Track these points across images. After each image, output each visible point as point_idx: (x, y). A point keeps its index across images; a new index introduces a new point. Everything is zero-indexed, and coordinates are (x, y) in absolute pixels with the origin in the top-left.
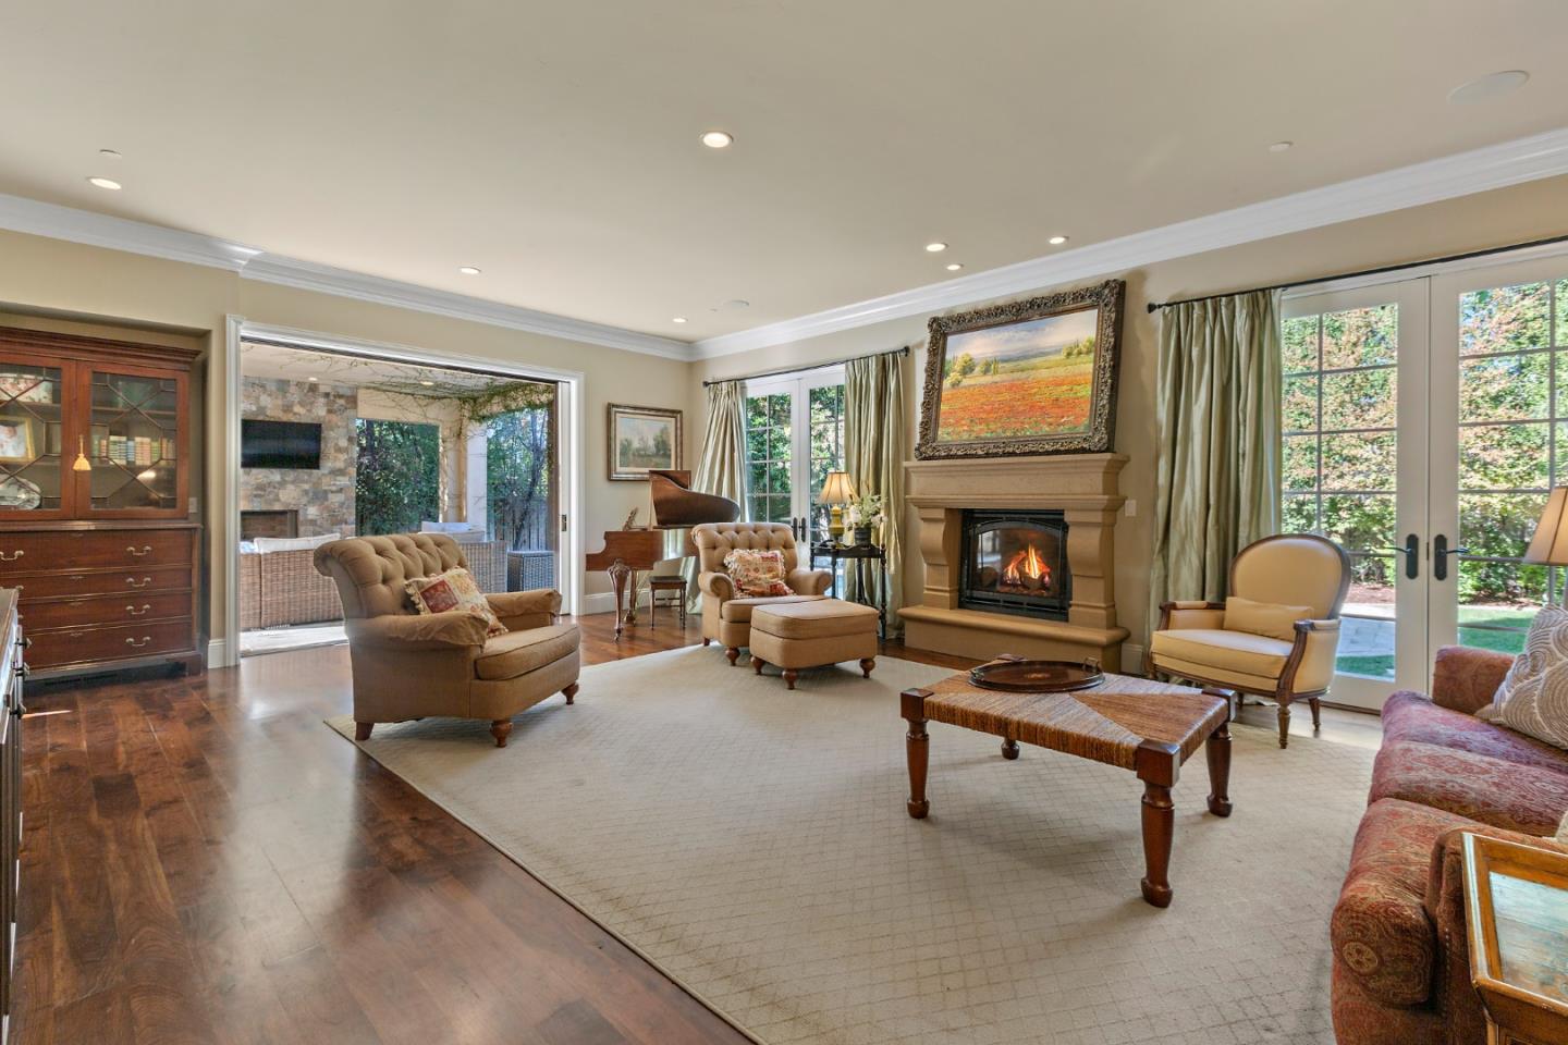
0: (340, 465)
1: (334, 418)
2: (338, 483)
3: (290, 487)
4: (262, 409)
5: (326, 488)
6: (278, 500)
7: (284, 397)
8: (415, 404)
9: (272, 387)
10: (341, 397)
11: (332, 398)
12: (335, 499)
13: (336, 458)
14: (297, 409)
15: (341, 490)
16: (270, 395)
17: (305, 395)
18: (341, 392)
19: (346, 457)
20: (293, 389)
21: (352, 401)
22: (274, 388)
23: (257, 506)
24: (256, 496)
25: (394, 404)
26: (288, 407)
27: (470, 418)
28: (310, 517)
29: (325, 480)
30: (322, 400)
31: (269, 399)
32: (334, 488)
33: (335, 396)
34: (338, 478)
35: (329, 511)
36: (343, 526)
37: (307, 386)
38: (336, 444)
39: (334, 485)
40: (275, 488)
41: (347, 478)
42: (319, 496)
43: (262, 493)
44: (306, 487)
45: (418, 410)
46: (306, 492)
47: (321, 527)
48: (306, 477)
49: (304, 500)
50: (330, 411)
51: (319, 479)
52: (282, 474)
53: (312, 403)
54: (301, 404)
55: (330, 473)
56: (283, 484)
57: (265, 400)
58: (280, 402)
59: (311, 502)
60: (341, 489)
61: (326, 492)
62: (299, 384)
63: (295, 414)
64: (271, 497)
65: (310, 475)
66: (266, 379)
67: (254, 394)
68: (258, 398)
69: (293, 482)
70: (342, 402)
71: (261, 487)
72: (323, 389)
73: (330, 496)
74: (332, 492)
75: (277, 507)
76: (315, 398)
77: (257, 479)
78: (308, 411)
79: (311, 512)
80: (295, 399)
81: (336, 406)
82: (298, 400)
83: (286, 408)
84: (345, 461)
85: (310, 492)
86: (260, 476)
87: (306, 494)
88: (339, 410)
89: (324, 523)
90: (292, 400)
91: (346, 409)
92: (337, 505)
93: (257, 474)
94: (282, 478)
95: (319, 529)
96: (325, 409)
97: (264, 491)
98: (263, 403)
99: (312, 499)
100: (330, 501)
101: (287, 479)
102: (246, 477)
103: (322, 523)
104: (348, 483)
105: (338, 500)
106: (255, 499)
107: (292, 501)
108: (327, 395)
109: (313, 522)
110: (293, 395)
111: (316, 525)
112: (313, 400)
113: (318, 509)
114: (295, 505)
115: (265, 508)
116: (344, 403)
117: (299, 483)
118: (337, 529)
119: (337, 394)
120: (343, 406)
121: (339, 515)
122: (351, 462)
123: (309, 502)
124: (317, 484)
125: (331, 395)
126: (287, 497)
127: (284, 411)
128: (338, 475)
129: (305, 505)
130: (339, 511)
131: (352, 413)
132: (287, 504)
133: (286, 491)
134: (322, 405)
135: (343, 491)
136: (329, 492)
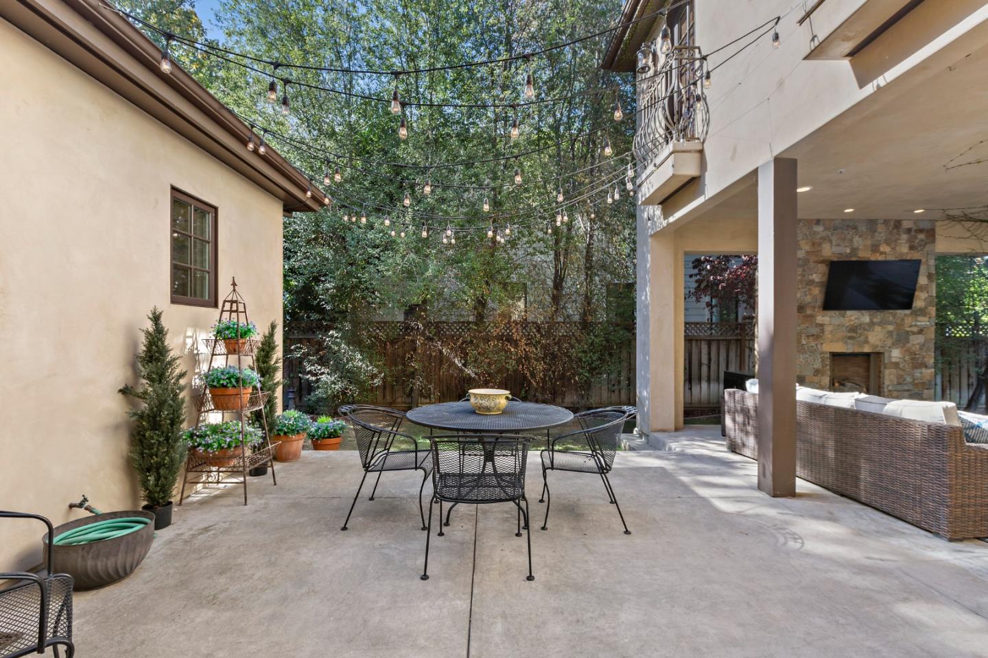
0: (919, 304)
1: (914, 254)
2: (918, 323)
3: (878, 329)
4: (854, 250)
5: (908, 329)
6: (866, 342)
9: (863, 228)
10: (921, 231)
11: (913, 233)
12: (917, 340)
13: (921, 297)
14: (884, 248)
15: (921, 332)
16: (860, 236)
17: (891, 233)
18: (922, 226)
19: (926, 295)
20: (881, 228)
21: (931, 234)
22: (865, 229)
24: (850, 338)
25: (968, 234)
26: (876, 246)
28: (894, 360)
29: (909, 321)
30: (905, 237)
31: (860, 240)
32: (915, 329)
33: (916, 231)
34: (920, 318)
35: (911, 353)
36: (924, 370)
37: (892, 223)
39: (915, 325)
40: (865, 329)
41: (926, 319)
42: (901, 338)
43: (855, 335)
44: (891, 328)
46: (890, 333)
47: (904, 370)
48: (891, 318)
49: (889, 342)
50: (912, 248)
51: (903, 320)
52: (870, 315)
53: (896, 241)
54: (888, 243)
55: (917, 313)
56: (872, 324)
57: (857, 241)
58: (869, 242)
59: (895, 344)
60: (922, 330)
61: (908, 332)
62: (886, 222)
63: (881, 253)
64: (862, 338)
65: (894, 316)
68: (851, 240)
69: (880, 324)
70: (921, 236)
71: (853, 329)
72: (906, 225)
73: (912, 338)
74: (914, 333)
75: (866, 349)
76: (899, 235)
77: (850, 320)
78: (892, 249)
79: (896, 354)
80: (882, 237)
81: (917, 241)
82: (884, 238)
83: (874, 248)
84: (925, 299)
85: (895, 333)
86: (853, 318)
87: (891, 336)
88: (920, 246)
89: (907, 366)
90: (879, 239)
91: (926, 244)
92: (917, 347)
93: (851, 316)
94: (871, 320)
95: (901, 373)
96: (907, 245)
97: (856, 332)
98: (855, 245)
99: (896, 341)
100: (911, 342)
101: (875, 320)
102: (842, 319)
103: (904, 366)
104: (928, 323)
105: (918, 341)
106: (849, 341)
107: (880, 344)
108: (909, 231)
109: (896, 365)
110: (880, 233)
111: (899, 368)
112: (897, 236)
113: (901, 352)
114: (881, 347)
115: (857, 350)
116: (923, 238)
117: (885, 324)
118: (917, 374)
119: (918, 228)
120: (923, 241)
121: (919, 358)
122: (930, 301)
123: (893, 344)
124: (899, 325)
125: (913, 230)
126: (875, 338)
127: (873, 251)
128: (919, 315)
129: (890, 347)
130: (919, 354)
131: (931, 248)
132: (874, 346)
133: (874, 333)
134: (905, 242)
135: (923, 333)
136: (910, 334)
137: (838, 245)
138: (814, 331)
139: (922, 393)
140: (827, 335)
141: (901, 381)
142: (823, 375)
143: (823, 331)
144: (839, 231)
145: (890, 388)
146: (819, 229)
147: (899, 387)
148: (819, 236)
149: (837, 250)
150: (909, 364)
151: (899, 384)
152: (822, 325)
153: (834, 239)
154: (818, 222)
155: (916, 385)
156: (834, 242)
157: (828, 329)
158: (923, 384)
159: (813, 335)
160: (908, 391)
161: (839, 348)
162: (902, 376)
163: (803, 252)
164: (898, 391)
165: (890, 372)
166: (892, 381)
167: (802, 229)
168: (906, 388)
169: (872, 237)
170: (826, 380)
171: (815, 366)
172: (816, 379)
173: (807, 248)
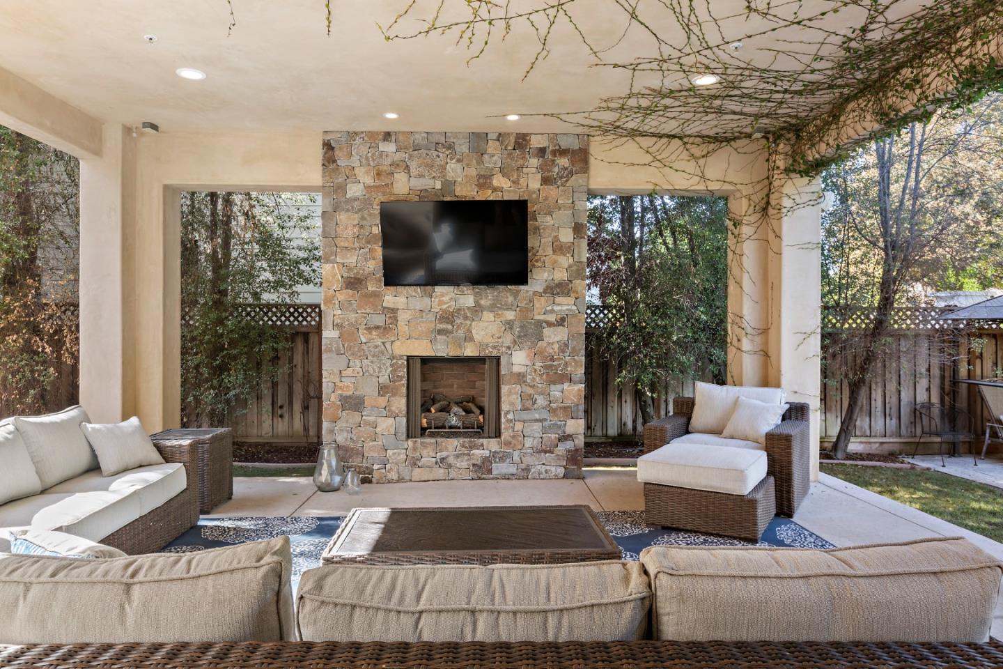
0: (561, 275)
1: (551, 191)
2: (556, 308)
3: (488, 316)
4: (449, 185)
5: (542, 317)
6: (469, 338)
7: (480, 162)
8: (685, 155)
9: (462, 147)
10: (563, 152)
11: (549, 156)
12: (555, 336)
13: (555, 266)
14: (498, 181)
15: (561, 322)
16: (459, 161)
17: (510, 155)
18: (564, 144)
19: (571, 261)
20: (493, 147)
21: (581, 158)
22: (465, 149)
23: (443, 349)
24: (440, 332)
25: (648, 158)
26: (484, 177)
27: (787, 171)
28: (516, 369)
29: (540, 303)
30: (534, 162)
31: (458, 167)
32: (552, 318)
33: (554, 153)
34: (559, 299)
35: (544, 359)
36: (566, 386)
37: (512, 139)
38: (556, 238)
39: (552, 311)
40: (466, 318)
41: (571, 300)
42: (530, 332)
43: (450, 327)
44: (510, 315)
45: (691, 167)
46: (509, 325)
47: (532, 387)
48: (510, 299)
49: (508, 339)
50: (546, 181)
51: (531, 301)
52: (475, 294)
53: (520, 168)
54: (504, 172)
55: (545, 292)
56: (477, 309)
57: (454, 170)
58: (473, 172)
59: (518, 342)
60: (563, 319)
61: (539, 324)
62: (500, 137)
63: (495, 190)
64: (461, 333)
65: (516, 295)
66: (456, 135)
67: (438, 162)
68: (443, 168)
69: (492, 308)
70: (564, 162)
71: (448, 317)
72: (536, 142)
73: (547, 332)
74: (550, 324)
75: (470, 351)
76: (523, 158)
77: (441, 303)
78: (514, 182)
79: (519, 360)
80: (495, 163)
81: (556, 170)
82: (499, 165)
83: (481, 181)
84: (570, 266)
85: (517, 324)
86: (445, 299)
87: (511, 328)
88: (561, 178)
89: (537, 379)
90: (491, 166)
91: (571, 173)
92: (556, 347)
93: (442, 295)
94: (476, 302)
95: (530, 391)
96: (539, 176)
97: (452, 323)
98: (450, 175)
99: (519, 337)
100: (546, 340)
101: (482, 302)
102: (427, 300)
103: (534, 379)
104: (574, 308)
105: (558, 338)
106: (439, 337)
107: (491, 341)
108: (542, 151)
109: (520, 378)
110: (492, 155)
111: (524, 382)
112: (521, 162)
113: (528, 356)
114: (494, 347)
115: (452, 353)
116: (566, 166)
117: (500, 309)
118: (556, 391)
119: (557, 148)
120: (566, 169)
121: (559, 365)
122: (578, 270)
123: (515, 342)
124: (526, 311)
125: (548, 151)
126: (483, 333)
127: (480, 186)
128: (558, 294)
129: (509, 348)
130: (559, 359)
131: (580, 181)
132: (483, 346)
133: (481, 324)
134: (534, 170)
135: (566, 323)
136: (544, 325)
137: (420, 176)
138: (379, 320)
139: (564, 425)
140: (402, 326)
141: (528, 404)
142: (394, 395)
143: (395, 319)
144: (423, 152)
145: (510, 416)
146: (389, 148)
147: (525, 416)
148: (389, 161)
149: (418, 184)
150: (541, 376)
151: (525, 409)
152: (394, 311)
153: (413, 165)
154: (387, 136)
155: (552, 411)
156: (414, 172)
157: (403, 317)
158: (565, 409)
159: (377, 327)
160: (541, 421)
161: (423, 349)
162: (531, 397)
163: (361, 186)
164: (524, 422)
165: (510, 393)
166: (512, 404)
167: (360, 147)
168: (537, 416)
169: (478, 163)
170: (400, 403)
171: (382, 380)
172: (382, 401)
173: (369, 180)
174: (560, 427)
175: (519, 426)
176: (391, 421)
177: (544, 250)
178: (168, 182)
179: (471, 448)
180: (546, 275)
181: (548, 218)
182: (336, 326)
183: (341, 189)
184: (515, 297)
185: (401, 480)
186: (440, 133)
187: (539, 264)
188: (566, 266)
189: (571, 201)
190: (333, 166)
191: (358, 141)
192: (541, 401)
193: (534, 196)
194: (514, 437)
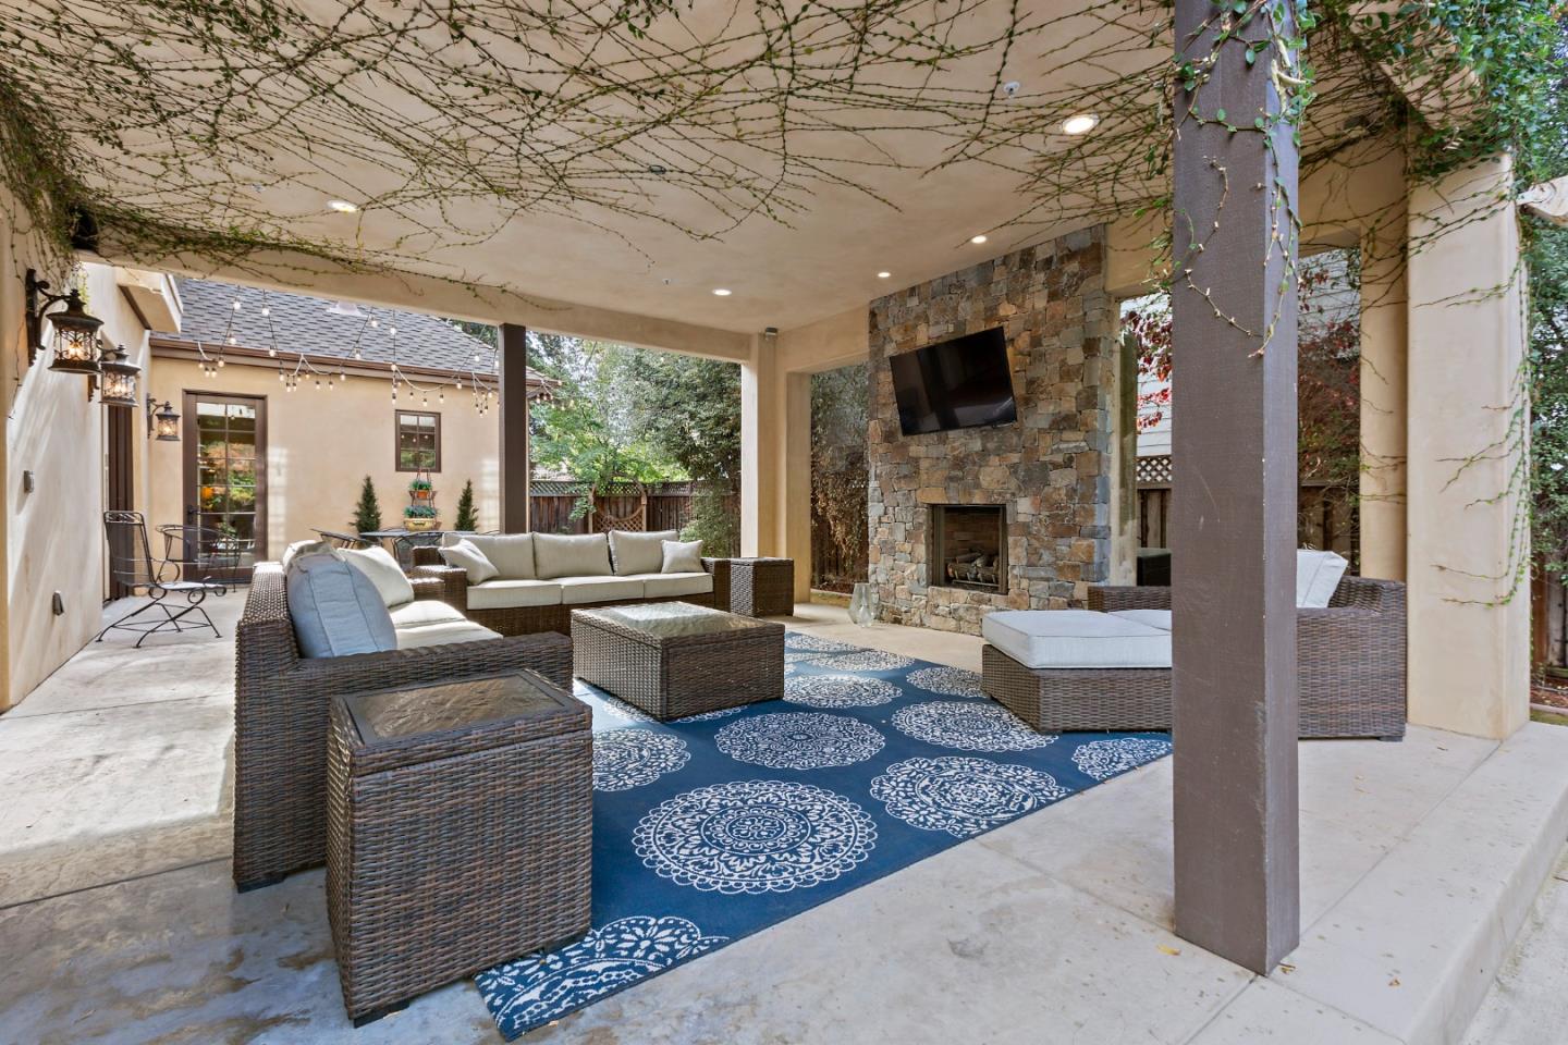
0: (1069, 406)
1: (1060, 307)
2: (1063, 446)
3: (994, 460)
4: (960, 325)
5: (1046, 459)
6: (978, 485)
7: (987, 294)
9: (972, 282)
10: (1071, 256)
11: (1056, 265)
12: (1062, 480)
13: (1061, 394)
14: (1004, 309)
15: (1069, 463)
16: (969, 298)
17: (1015, 277)
18: (1073, 245)
19: (1080, 387)
20: (998, 273)
21: (1095, 255)
22: (974, 283)
24: (951, 479)
26: (991, 309)
28: (1021, 518)
29: (1046, 442)
30: (1040, 277)
31: (968, 305)
32: (1059, 458)
33: (1061, 260)
34: (1067, 435)
35: (1051, 507)
36: (1073, 540)
37: (1018, 258)
38: (1063, 363)
39: (1059, 450)
40: (974, 463)
41: (1080, 436)
42: (1035, 476)
43: (960, 474)
44: (1015, 458)
46: (1014, 469)
47: (1038, 539)
48: (1015, 440)
49: (1013, 484)
50: (1053, 296)
51: (1036, 440)
52: (982, 438)
53: (1025, 289)
54: (1009, 298)
55: (1050, 428)
56: (984, 453)
57: (964, 309)
58: (981, 306)
59: (1023, 488)
60: (1071, 459)
61: (1045, 466)
62: (1006, 260)
63: (1000, 320)
64: (970, 480)
65: (1020, 434)
66: (965, 272)
67: (952, 304)
68: (955, 309)
69: (998, 452)
70: (1074, 267)
71: (959, 463)
72: (1041, 254)
73: (1054, 475)
74: (1056, 466)
75: (978, 499)
76: (1029, 276)
77: (954, 449)
78: (1019, 307)
79: (1024, 508)
80: (1001, 291)
81: (1065, 278)
82: (1005, 291)
84: (1079, 393)
85: (1022, 467)
86: (956, 444)
87: (1015, 472)
88: (1070, 287)
89: (1043, 530)
90: (997, 294)
91: (1082, 278)
92: (1063, 492)
93: (955, 440)
94: (983, 445)
95: (1035, 544)
96: (1046, 292)
97: (961, 469)
98: (961, 314)
99: (1023, 482)
100: (1052, 484)
101: (989, 445)
102: (941, 447)
103: (1039, 531)
104: (1083, 444)
105: (1065, 483)
106: (952, 484)
107: (997, 488)
108: (1049, 261)
109: (1025, 529)
110: (999, 282)
111: (1030, 533)
112: (1026, 281)
113: (1033, 503)
114: (1000, 494)
115: (963, 501)
116: (1076, 270)
117: (1005, 451)
118: (1062, 546)
119: (1065, 252)
120: (1075, 275)
121: (1066, 515)
122: (1088, 397)
123: (1020, 489)
124: (1030, 452)
125: (1055, 259)
126: (988, 479)
127: (988, 320)
128: (1064, 429)
129: (1013, 494)
130: (1066, 507)
131: (1092, 285)
132: (989, 493)
133: (988, 469)
134: (1040, 287)
135: (1074, 465)
136: (1050, 467)
137: (937, 323)
138: (905, 470)
139: (1073, 588)
140: (923, 474)
141: (1034, 558)
142: (917, 542)
143: (917, 472)
144: (939, 298)
145: (1017, 571)
146: (913, 302)
147: (1033, 573)
148: (914, 315)
149: (935, 331)
150: (1047, 527)
151: (1030, 565)
152: (917, 460)
153: (931, 314)
154: (913, 291)
155: (1060, 570)
156: (932, 320)
157: (924, 464)
158: (1074, 568)
159: (905, 477)
160: (1048, 580)
161: (940, 497)
162: (1036, 551)
163: (894, 345)
164: (1030, 579)
165: (1016, 542)
166: (1018, 558)
167: (894, 309)
168: (1043, 574)
169: (985, 295)
170: (921, 550)
171: (908, 526)
172: (908, 547)
173: (899, 338)
174: (1067, 589)
175: (1025, 583)
176: (914, 567)
177: (1050, 379)
178: (790, 369)
179: (980, 602)
180: (1052, 408)
181: (1055, 340)
182: (877, 477)
183: (881, 349)
184: (1020, 436)
185: (922, 625)
186: (951, 275)
187: (1043, 396)
188: (1074, 394)
189: (1081, 313)
190: (875, 331)
191: (892, 302)
192: (1047, 557)
193: (1040, 317)
194: (1019, 595)
